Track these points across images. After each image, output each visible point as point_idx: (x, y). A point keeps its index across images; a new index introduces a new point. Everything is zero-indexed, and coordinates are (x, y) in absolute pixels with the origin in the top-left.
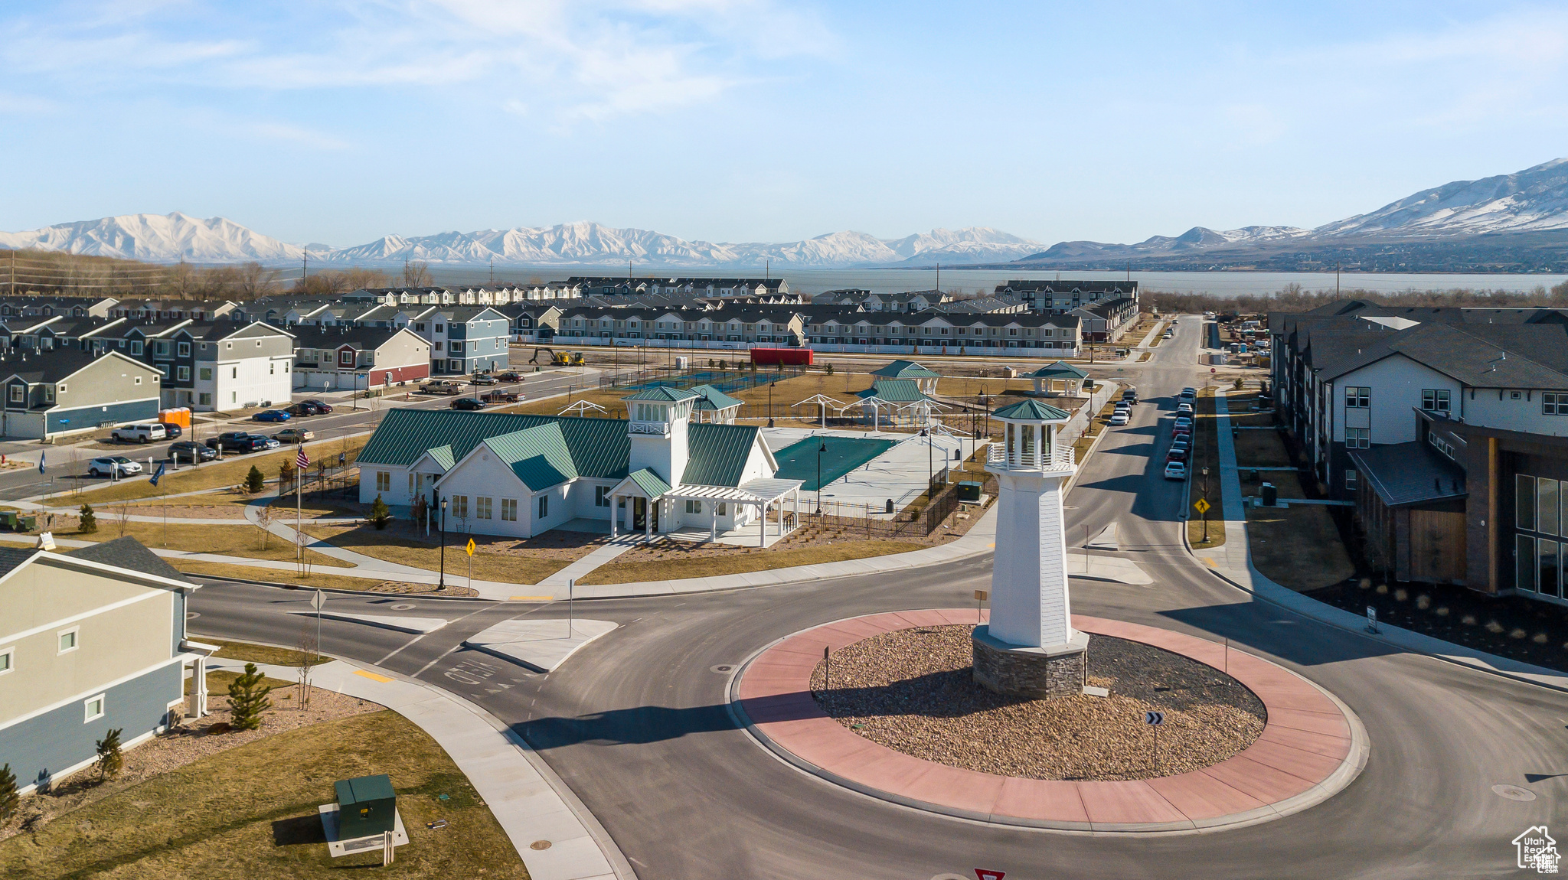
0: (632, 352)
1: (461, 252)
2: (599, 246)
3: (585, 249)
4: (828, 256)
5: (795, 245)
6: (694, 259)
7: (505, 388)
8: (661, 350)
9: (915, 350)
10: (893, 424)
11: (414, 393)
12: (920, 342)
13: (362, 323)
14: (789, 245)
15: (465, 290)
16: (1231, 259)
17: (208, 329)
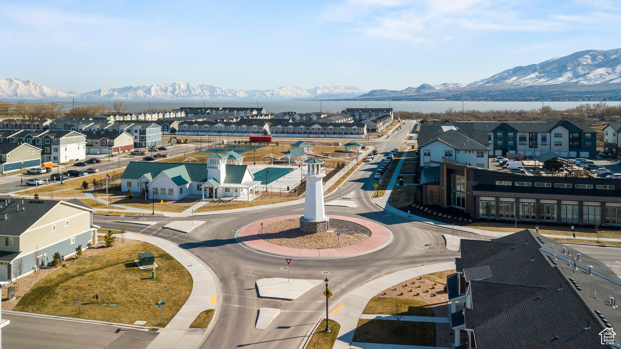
0: (206, 138)
1: (133, 94)
2: (190, 92)
3: (185, 93)
4: (284, 95)
5: (270, 91)
6: (230, 97)
7: (162, 152)
8: (217, 137)
9: (309, 136)
10: (295, 163)
11: (129, 155)
12: (311, 133)
13: (107, 130)
14: (268, 91)
15: (141, 114)
16: (436, 96)
17: (55, 134)
